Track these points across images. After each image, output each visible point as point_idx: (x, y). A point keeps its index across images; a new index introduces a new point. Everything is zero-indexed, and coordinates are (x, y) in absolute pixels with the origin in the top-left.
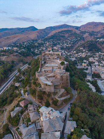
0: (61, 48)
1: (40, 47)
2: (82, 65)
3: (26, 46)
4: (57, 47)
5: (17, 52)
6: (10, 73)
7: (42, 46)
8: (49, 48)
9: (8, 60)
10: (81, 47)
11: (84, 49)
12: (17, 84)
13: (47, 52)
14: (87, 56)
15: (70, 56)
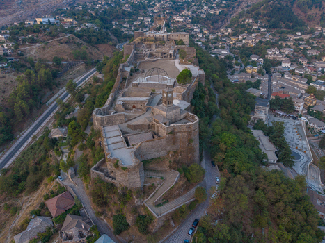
0: (192, 18)
1: (138, 15)
2: (244, 71)
4: (183, 16)
5: (71, 31)
6: (48, 93)
7: (141, 12)
8: (160, 20)
9: (47, 56)
10: (247, 17)
11: (257, 23)
12: (56, 134)
13: (150, 34)
14: (263, 45)
15: (215, 43)
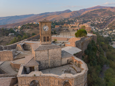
8: (77, 23)
15: (101, 33)
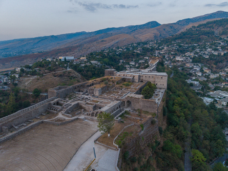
0: (193, 58)
1: (145, 55)
3: (108, 54)
4: (184, 56)
5: (75, 67)
7: (148, 54)
8: (155, 59)
